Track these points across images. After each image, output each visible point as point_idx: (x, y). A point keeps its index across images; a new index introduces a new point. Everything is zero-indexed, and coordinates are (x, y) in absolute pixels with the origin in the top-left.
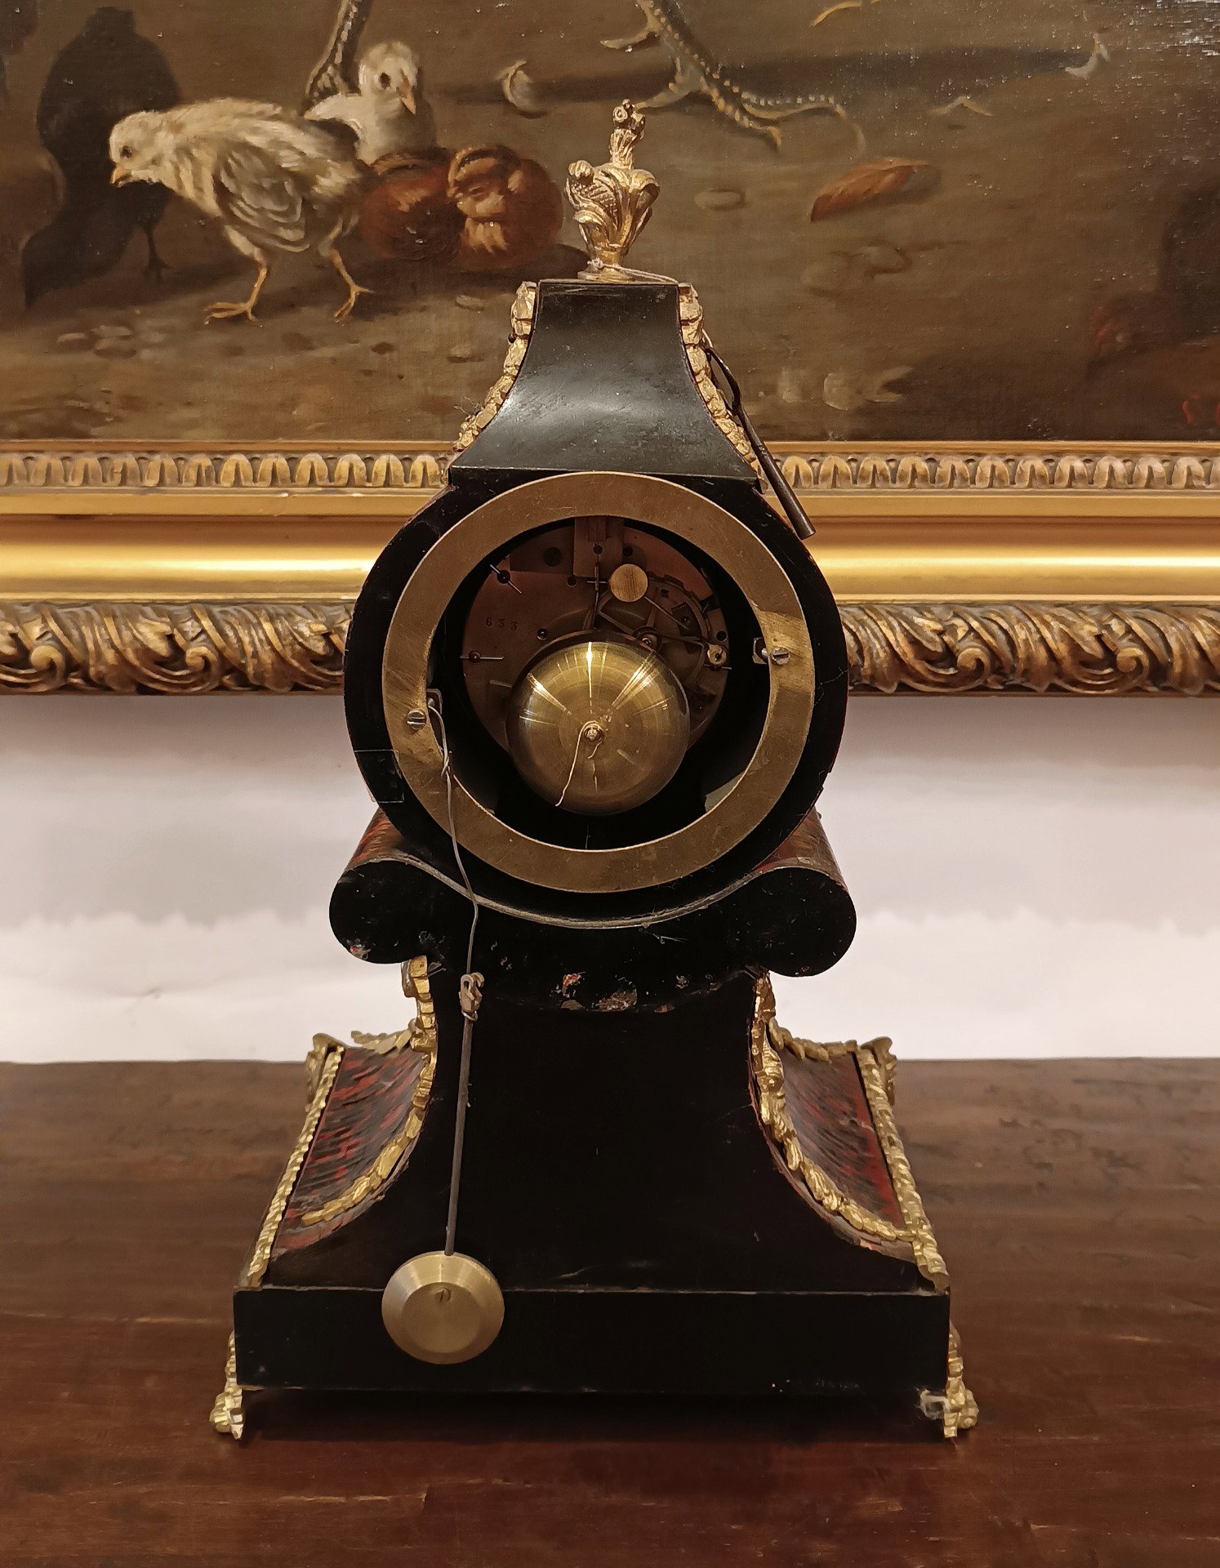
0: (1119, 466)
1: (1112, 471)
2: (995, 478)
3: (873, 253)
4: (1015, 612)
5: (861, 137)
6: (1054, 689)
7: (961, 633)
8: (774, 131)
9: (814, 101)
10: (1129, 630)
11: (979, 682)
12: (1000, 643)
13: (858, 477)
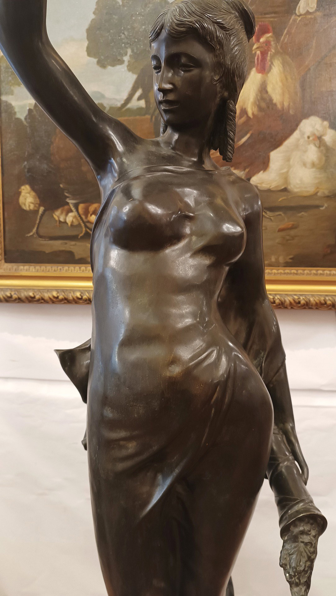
0: (328, 272)
1: (327, 273)
2: (308, 274)
3: (288, 237)
4: (310, 296)
5: (286, 219)
6: (317, 308)
7: (301, 299)
8: (272, 218)
9: (278, 213)
10: (329, 299)
11: (304, 307)
12: (308, 301)
13: (285, 273)
